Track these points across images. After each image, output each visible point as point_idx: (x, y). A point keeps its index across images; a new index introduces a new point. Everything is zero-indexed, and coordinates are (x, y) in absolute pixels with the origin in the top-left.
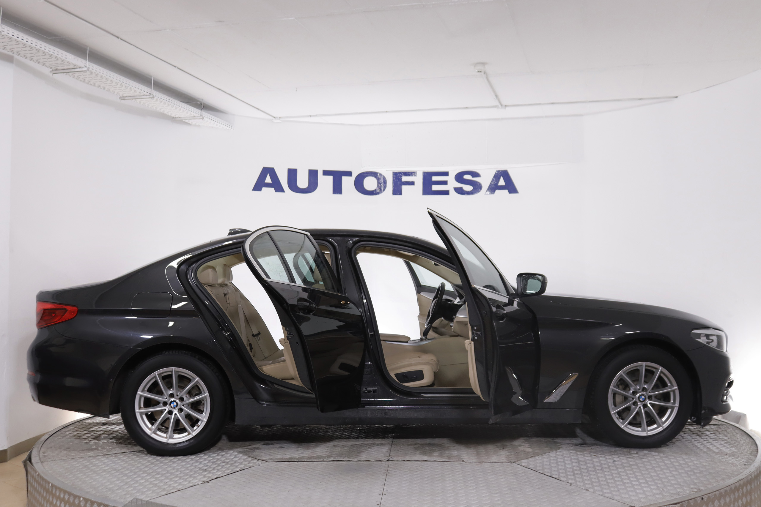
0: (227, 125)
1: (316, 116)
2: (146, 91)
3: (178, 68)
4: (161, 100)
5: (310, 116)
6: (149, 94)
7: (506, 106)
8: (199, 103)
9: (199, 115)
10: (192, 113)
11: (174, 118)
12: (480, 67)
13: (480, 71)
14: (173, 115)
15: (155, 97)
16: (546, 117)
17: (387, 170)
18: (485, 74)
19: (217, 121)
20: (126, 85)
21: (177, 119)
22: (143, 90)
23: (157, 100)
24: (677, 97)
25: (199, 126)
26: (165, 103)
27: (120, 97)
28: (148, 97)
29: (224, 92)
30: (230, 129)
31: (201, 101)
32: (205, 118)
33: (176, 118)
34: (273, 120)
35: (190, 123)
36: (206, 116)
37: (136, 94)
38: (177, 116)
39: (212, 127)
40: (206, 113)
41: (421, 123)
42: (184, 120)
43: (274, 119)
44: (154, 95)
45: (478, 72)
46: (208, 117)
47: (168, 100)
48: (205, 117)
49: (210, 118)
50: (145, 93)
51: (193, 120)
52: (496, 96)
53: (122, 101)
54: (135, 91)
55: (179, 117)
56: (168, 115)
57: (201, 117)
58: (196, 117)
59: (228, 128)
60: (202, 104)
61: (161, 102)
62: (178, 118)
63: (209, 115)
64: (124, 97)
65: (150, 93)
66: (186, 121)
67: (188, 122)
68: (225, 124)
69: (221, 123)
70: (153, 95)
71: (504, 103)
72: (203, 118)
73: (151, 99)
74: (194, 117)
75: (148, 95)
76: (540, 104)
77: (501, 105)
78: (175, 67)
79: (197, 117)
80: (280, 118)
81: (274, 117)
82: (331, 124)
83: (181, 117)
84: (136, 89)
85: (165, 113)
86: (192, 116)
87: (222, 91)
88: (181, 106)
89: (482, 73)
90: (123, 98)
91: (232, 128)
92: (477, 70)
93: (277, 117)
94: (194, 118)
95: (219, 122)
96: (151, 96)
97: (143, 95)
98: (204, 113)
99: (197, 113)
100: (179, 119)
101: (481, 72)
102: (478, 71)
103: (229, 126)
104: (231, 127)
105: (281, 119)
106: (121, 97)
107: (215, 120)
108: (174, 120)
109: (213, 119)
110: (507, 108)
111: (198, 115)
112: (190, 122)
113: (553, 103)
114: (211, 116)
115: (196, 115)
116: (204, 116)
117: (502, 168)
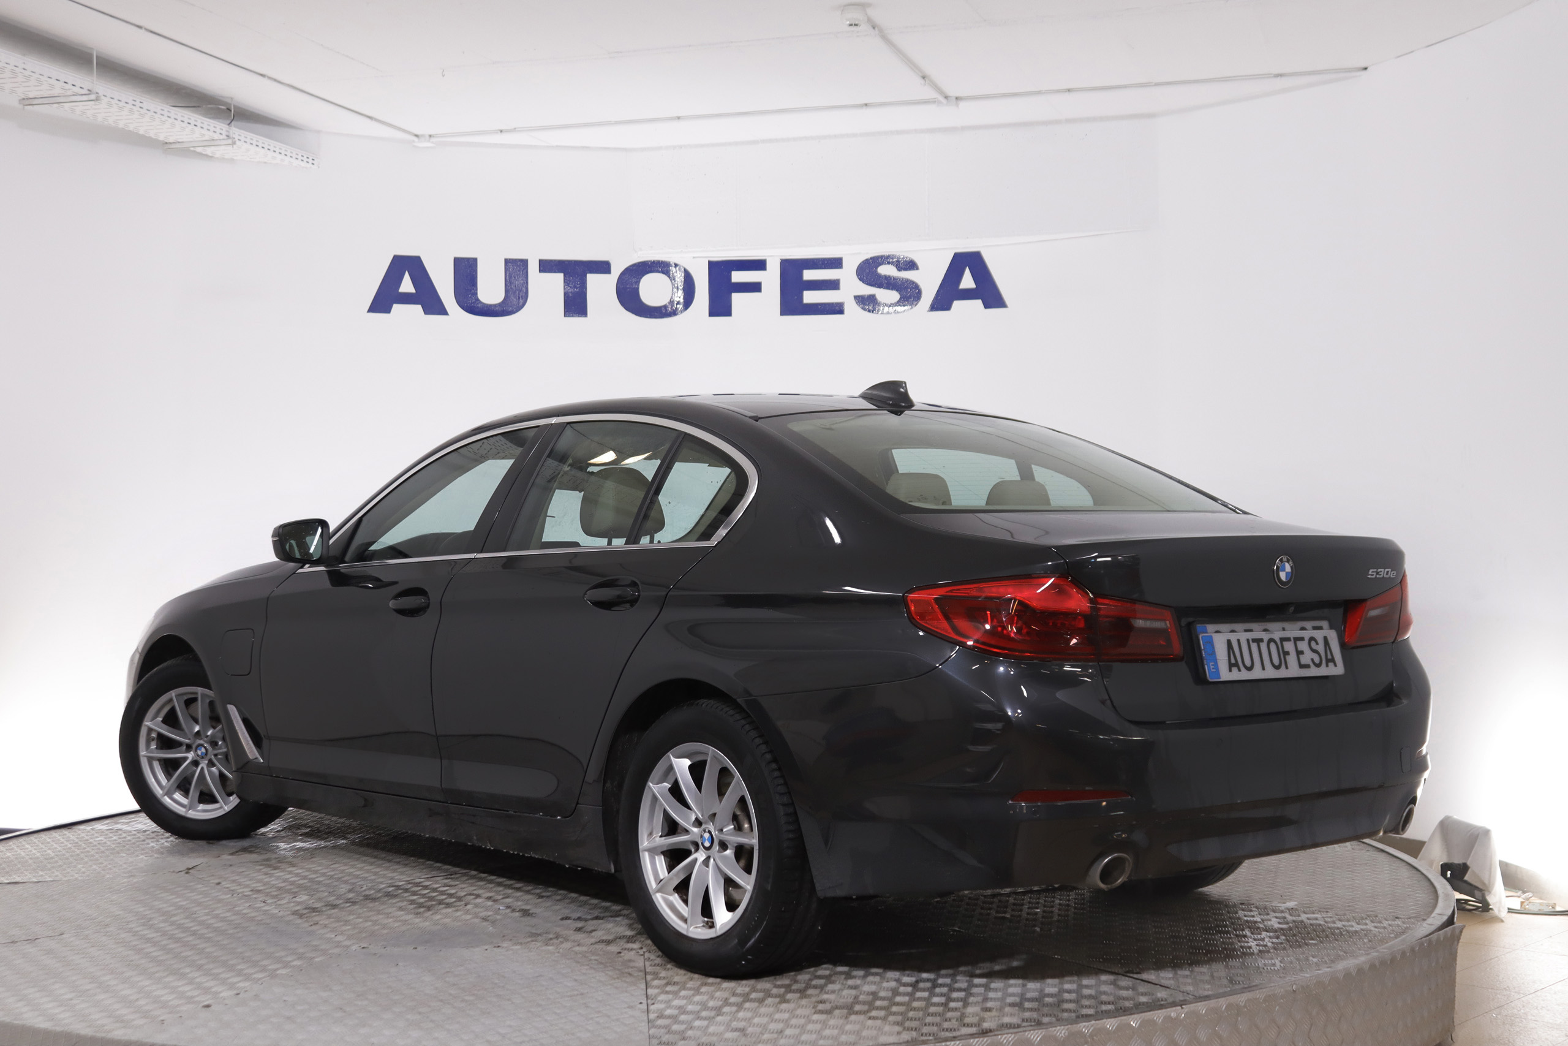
0: (300, 157)
1: (514, 130)
2: (78, 84)
3: (147, 30)
4: (122, 104)
5: (501, 131)
6: (88, 92)
7: (957, 98)
8: (222, 107)
9: (226, 137)
10: (204, 132)
11: (166, 143)
12: (855, 15)
13: (857, 22)
14: (162, 138)
15: (105, 100)
16: (1069, 121)
17: (694, 258)
18: (874, 28)
19: (272, 149)
20: (26, 73)
21: (173, 146)
22: (70, 82)
23: (110, 105)
24: (1366, 69)
25: (232, 160)
26: (131, 111)
27: (20, 98)
28: (85, 98)
29: (275, 80)
30: (310, 165)
31: (229, 101)
32: (238, 143)
33: (170, 143)
34: (414, 141)
35: (211, 155)
36: (243, 139)
37: (56, 92)
38: (171, 140)
39: (265, 163)
40: (242, 131)
41: (770, 141)
42: (192, 149)
43: (416, 139)
44: (101, 94)
45: (851, 25)
46: (248, 140)
47: (138, 104)
48: (239, 140)
49: (254, 142)
50: (77, 90)
51: (213, 148)
52: (924, 78)
53: (26, 107)
54: (52, 86)
55: (179, 142)
56: (150, 138)
57: (230, 141)
58: (217, 140)
59: (304, 164)
60: (231, 111)
61: (121, 109)
62: (174, 143)
63: (250, 135)
64: (31, 99)
65: (89, 90)
66: (199, 150)
67: (204, 153)
68: (294, 156)
69: (283, 152)
70: (97, 93)
71: (953, 92)
72: (234, 143)
73: (92, 103)
74: (213, 140)
75: (85, 95)
76: (1039, 93)
77: (946, 97)
78: (140, 27)
79: (220, 140)
80: (430, 136)
81: (417, 136)
82: (558, 147)
83: (182, 142)
84: (53, 82)
85: (141, 132)
86: (207, 138)
87: (269, 78)
88: (172, 115)
89: (864, 27)
90: (27, 101)
91: (313, 164)
92: (848, 22)
93: (423, 136)
94: (212, 142)
95: (278, 150)
96: (93, 97)
97: (74, 95)
98: (236, 131)
99: (218, 131)
100: (178, 146)
101: (856, 25)
102: (851, 23)
103: (305, 159)
104: (310, 161)
105: (433, 140)
106: (24, 99)
107: (266, 146)
108: (166, 147)
109: (261, 145)
110: (962, 104)
111: (221, 137)
112: (209, 151)
113: (1069, 90)
114: (255, 137)
115: (216, 136)
116: (237, 137)
117: (967, 246)
